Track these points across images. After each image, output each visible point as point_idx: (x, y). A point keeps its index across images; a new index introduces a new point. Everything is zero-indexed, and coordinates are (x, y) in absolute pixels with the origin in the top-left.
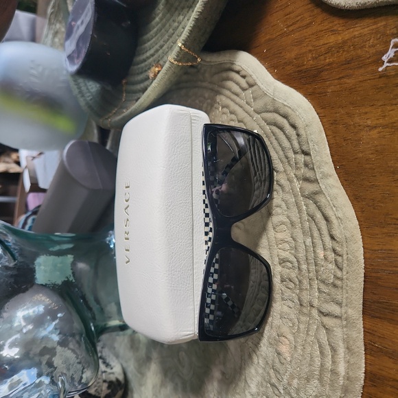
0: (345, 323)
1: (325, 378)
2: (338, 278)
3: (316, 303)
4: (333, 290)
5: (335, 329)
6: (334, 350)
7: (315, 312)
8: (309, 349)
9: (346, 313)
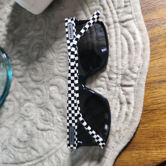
0: (135, 20)
1: (133, 49)
2: (127, 2)
3: (117, 20)
4: (125, 9)
5: (131, 25)
6: (133, 34)
7: (118, 24)
8: (120, 42)
9: (135, 15)
